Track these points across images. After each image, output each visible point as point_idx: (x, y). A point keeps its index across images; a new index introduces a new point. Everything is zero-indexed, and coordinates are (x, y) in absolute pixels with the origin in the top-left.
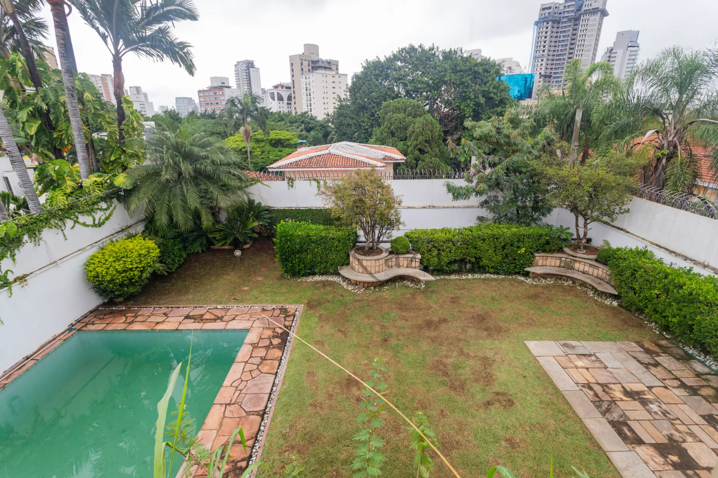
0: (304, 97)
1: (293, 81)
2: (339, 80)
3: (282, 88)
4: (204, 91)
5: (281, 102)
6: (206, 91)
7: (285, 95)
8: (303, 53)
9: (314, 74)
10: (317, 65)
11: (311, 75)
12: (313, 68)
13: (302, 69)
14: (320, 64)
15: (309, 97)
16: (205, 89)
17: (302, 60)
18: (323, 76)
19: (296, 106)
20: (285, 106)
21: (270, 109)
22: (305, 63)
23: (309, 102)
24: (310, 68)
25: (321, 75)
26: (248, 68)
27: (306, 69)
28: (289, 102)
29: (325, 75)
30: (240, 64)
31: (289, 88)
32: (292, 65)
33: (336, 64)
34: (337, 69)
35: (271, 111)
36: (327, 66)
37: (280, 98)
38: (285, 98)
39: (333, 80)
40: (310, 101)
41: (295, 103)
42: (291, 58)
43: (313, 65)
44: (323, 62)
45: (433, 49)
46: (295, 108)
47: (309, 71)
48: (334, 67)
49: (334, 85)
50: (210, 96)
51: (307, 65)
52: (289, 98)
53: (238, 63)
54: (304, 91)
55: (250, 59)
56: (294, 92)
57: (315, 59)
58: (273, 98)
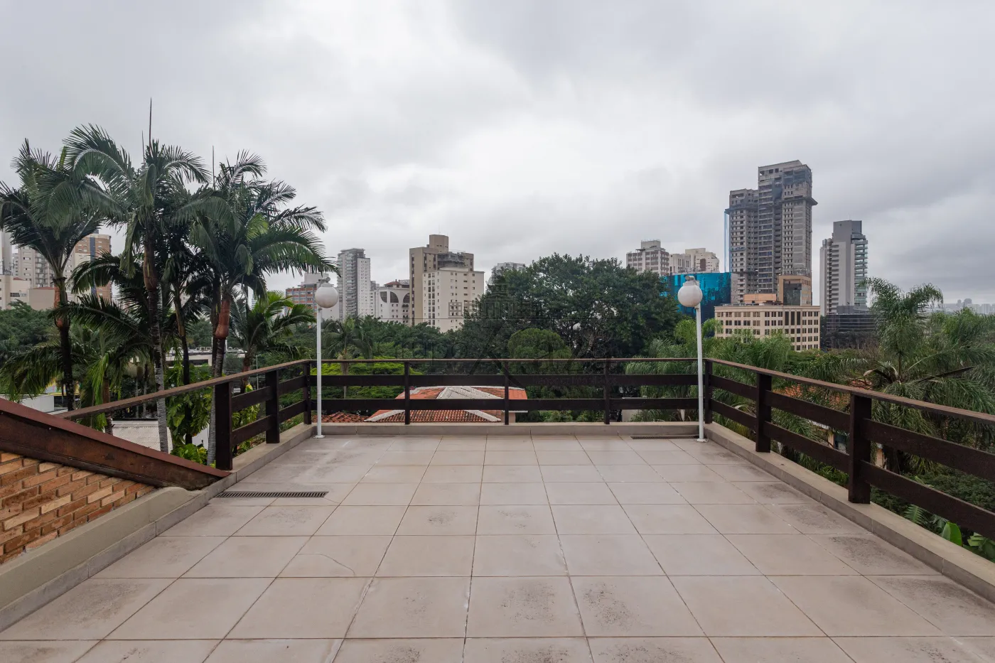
0: (426, 298)
1: (413, 279)
2: (473, 278)
3: (398, 286)
4: (294, 290)
5: (395, 304)
6: (298, 289)
7: (401, 295)
8: (428, 246)
9: (440, 271)
10: (445, 260)
11: (436, 274)
12: (439, 263)
13: (425, 265)
14: (450, 258)
15: (432, 299)
16: (296, 287)
17: (426, 254)
18: (452, 274)
19: (414, 309)
20: (400, 308)
21: (379, 318)
22: (430, 258)
23: (432, 306)
24: (436, 263)
25: (450, 272)
26: (356, 258)
27: (430, 264)
28: (406, 304)
29: (455, 273)
30: (346, 253)
31: (408, 286)
32: (412, 259)
33: (470, 257)
34: (471, 265)
35: (380, 321)
36: (458, 260)
37: (394, 299)
38: (401, 299)
39: (465, 278)
40: (434, 304)
41: (413, 306)
42: (412, 251)
43: (440, 260)
44: (453, 255)
45: (580, 260)
46: (413, 312)
47: (435, 266)
48: (467, 262)
49: (466, 285)
50: (301, 296)
51: (432, 260)
52: (406, 299)
53: (344, 252)
54: (426, 292)
55: (359, 247)
56: (413, 292)
57: (444, 252)
58: (385, 300)
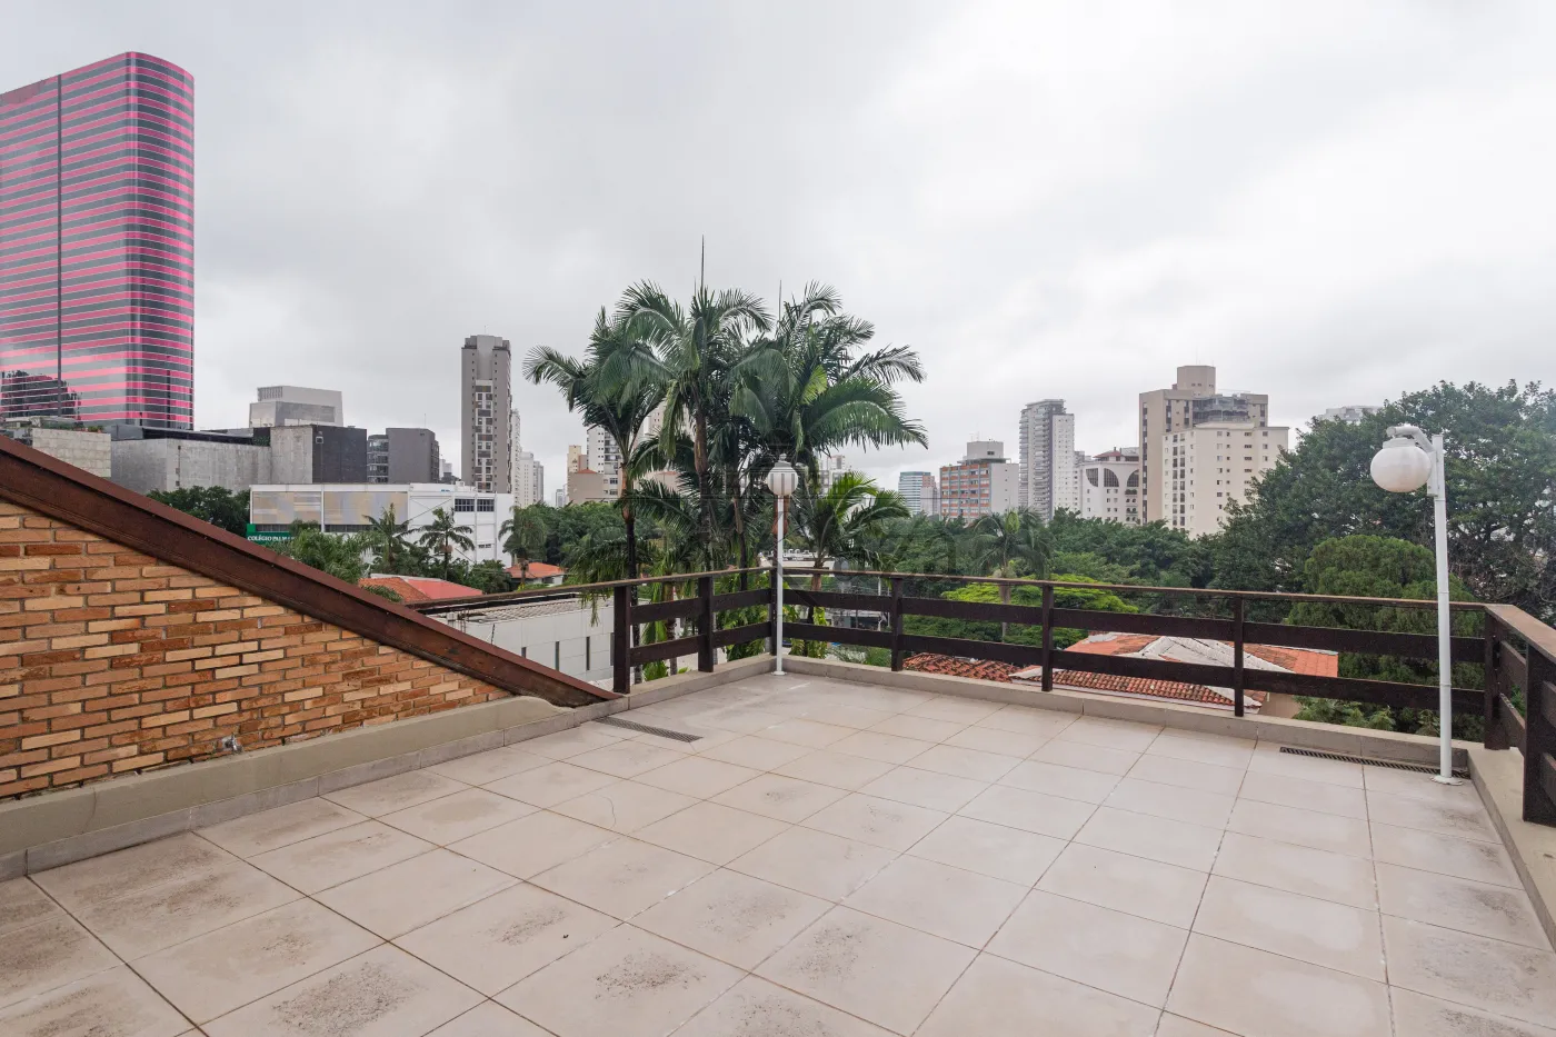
0: (1168, 479)
1: (1145, 446)
2: (1265, 440)
3: (1118, 458)
4: (952, 468)
5: (1112, 489)
6: (956, 468)
7: (1123, 472)
8: (1175, 386)
9: (1195, 432)
10: (1208, 409)
11: (1187, 434)
12: (1196, 416)
13: (1169, 421)
14: (1217, 406)
15: (1179, 480)
16: (955, 464)
17: (1170, 401)
18: (1219, 434)
19: (1146, 498)
20: (1122, 497)
21: (1079, 513)
22: (1178, 408)
23: (1179, 492)
24: (1190, 415)
25: (1215, 432)
26: (1050, 415)
27: (1178, 418)
28: (1131, 489)
29: (1225, 433)
30: (1035, 409)
31: (1135, 459)
32: (1144, 411)
33: (1261, 402)
34: (1263, 413)
35: (1078, 517)
36: (1235, 409)
37: (1111, 480)
38: (1123, 478)
39: (1248, 440)
40: (1183, 488)
41: (1145, 492)
42: (1144, 398)
43: (1197, 409)
44: (1223, 401)
46: (1145, 503)
47: (1187, 421)
48: (1253, 411)
49: (1248, 452)
50: (962, 477)
51: (1182, 411)
52: (1133, 480)
53: (1030, 406)
54: (1169, 467)
55: (1055, 397)
56: (1145, 469)
57: (1206, 395)
58: (1094, 481)
